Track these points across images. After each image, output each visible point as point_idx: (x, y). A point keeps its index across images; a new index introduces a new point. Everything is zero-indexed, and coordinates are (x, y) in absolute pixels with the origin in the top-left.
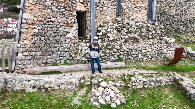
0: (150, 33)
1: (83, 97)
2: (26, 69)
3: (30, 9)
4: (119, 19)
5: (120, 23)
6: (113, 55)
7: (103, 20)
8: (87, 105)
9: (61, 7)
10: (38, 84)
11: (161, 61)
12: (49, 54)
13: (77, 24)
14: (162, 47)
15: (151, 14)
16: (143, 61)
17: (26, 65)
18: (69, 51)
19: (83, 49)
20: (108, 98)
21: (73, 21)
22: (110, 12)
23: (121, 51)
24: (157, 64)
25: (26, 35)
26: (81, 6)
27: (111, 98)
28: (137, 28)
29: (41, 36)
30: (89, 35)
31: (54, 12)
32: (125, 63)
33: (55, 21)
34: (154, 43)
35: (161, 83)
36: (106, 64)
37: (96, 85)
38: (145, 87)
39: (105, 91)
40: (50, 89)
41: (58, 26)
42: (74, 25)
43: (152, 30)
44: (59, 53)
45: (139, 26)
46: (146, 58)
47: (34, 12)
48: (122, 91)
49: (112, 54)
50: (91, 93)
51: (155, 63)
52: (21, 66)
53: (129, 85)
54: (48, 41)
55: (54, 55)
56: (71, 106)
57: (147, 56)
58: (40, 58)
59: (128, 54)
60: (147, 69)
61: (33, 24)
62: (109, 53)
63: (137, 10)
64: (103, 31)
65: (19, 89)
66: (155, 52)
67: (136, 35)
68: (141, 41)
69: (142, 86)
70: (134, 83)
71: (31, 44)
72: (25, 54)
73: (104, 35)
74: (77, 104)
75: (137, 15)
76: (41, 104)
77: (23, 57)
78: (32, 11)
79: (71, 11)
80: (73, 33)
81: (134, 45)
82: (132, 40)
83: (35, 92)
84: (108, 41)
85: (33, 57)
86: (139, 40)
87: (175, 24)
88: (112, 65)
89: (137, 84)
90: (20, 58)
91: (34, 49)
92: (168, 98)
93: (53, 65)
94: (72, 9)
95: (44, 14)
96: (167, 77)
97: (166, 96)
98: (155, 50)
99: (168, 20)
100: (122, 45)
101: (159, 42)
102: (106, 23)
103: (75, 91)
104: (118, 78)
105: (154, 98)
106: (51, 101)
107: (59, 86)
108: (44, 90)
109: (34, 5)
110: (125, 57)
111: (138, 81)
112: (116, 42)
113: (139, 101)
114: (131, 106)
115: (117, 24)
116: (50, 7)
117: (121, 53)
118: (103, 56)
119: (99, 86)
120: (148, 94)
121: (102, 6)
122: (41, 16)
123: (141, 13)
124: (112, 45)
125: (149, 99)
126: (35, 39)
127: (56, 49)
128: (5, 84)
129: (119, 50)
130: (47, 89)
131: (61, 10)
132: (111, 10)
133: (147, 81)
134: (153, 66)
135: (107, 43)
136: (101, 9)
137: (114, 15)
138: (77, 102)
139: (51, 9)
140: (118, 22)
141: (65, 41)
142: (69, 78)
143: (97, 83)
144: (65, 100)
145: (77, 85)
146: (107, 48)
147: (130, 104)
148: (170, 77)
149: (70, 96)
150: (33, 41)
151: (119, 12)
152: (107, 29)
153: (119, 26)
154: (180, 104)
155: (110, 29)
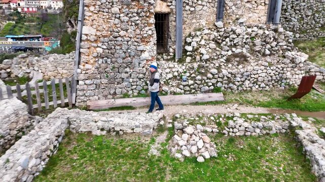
0: (268, 46)
1: (163, 145)
2: (90, 103)
3: (91, 20)
4: (220, 24)
5: (220, 30)
6: (207, 83)
7: (194, 26)
8: (168, 156)
9: (134, 14)
10: (106, 126)
11: (280, 90)
12: (118, 83)
13: (155, 36)
14: (285, 69)
15: (274, 13)
16: (251, 91)
17: (89, 96)
18: (144, 78)
19: (164, 73)
20: (194, 149)
21: (150, 32)
22: (207, 13)
23: (219, 77)
24: (273, 95)
25: (87, 57)
26: (161, 5)
27: (199, 149)
28: (247, 38)
29: (106, 58)
30: (173, 49)
31: (124, 22)
32: (224, 94)
33: (125, 36)
34: (273, 63)
35: (269, 130)
36: (195, 97)
37: (180, 129)
38: (246, 134)
39: (191, 139)
40: (121, 133)
41: (130, 43)
42: (151, 39)
43: (272, 40)
44: (131, 80)
45: (250, 35)
46: (257, 87)
47: (97, 24)
48: (214, 138)
49: (205, 82)
50: (173, 141)
51: (269, 94)
52: (82, 98)
53: (224, 131)
54: (116, 65)
55: (125, 84)
56: (148, 156)
57: (259, 83)
58: (106, 87)
59: (229, 82)
60: (254, 105)
61: (96, 41)
62: (201, 80)
63: (251, 7)
64: (194, 44)
65: (84, 130)
66: (271, 77)
67: (244, 51)
68: (251, 60)
69: (242, 134)
70: (231, 129)
71: (94, 69)
72: (88, 82)
73: (195, 50)
74: (155, 155)
75: (250, 15)
76: (112, 152)
77: (85, 86)
78: (94, 23)
79: (147, 17)
80: (150, 52)
81: (239, 67)
82: (238, 59)
83: (104, 136)
84: (201, 60)
85: (98, 87)
86: (249, 59)
87: (321, 14)
88: (203, 99)
89: (235, 130)
90: (82, 88)
91: (99, 76)
92: (276, 152)
93: (124, 97)
94: (148, 14)
95: (110, 25)
96: (280, 121)
97: (274, 150)
98: (272, 74)
99: (310, 8)
100: (221, 68)
101: (280, 61)
102: (199, 30)
103: (152, 136)
104: (210, 121)
105: (256, 151)
106: (124, 149)
107: (133, 129)
108: (115, 133)
109: (96, 13)
110: (224, 85)
111: (237, 127)
112: (212, 63)
113: (235, 154)
114: (224, 162)
115: (215, 31)
116: (118, 16)
117: (219, 80)
118: (191, 85)
119: (183, 132)
120: (250, 145)
121: (194, 5)
122: (107, 29)
123: (256, 11)
124: (207, 67)
125: (249, 152)
126: (100, 62)
127: (127, 75)
128: (68, 125)
129: (216, 76)
130: (118, 132)
131: (132, 19)
132: (207, 10)
133: (250, 127)
134: (266, 99)
135: (198, 63)
136: (192, 9)
137: (213, 18)
138: (155, 152)
139: (119, 18)
140: (217, 29)
141: (139, 63)
142: (145, 118)
143: (181, 127)
144: (140, 148)
145: (155, 128)
146: (199, 72)
147: (223, 159)
148: (284, 123)
149: (147, 142)
150: (97, 65)
151: (221, 11)
152: (200, 41)
153: (220, 36)
154: (290, 162)
155: (205, 40)
